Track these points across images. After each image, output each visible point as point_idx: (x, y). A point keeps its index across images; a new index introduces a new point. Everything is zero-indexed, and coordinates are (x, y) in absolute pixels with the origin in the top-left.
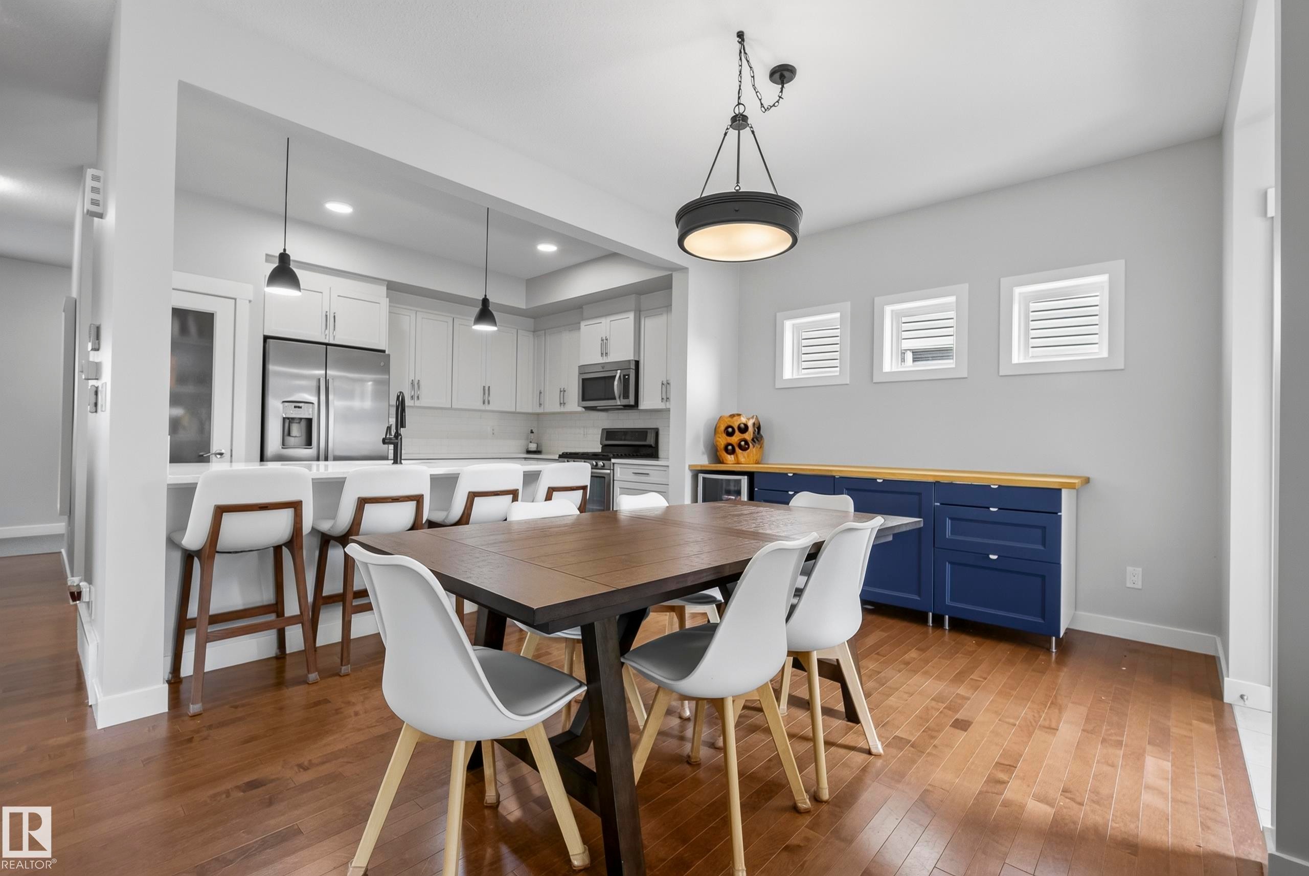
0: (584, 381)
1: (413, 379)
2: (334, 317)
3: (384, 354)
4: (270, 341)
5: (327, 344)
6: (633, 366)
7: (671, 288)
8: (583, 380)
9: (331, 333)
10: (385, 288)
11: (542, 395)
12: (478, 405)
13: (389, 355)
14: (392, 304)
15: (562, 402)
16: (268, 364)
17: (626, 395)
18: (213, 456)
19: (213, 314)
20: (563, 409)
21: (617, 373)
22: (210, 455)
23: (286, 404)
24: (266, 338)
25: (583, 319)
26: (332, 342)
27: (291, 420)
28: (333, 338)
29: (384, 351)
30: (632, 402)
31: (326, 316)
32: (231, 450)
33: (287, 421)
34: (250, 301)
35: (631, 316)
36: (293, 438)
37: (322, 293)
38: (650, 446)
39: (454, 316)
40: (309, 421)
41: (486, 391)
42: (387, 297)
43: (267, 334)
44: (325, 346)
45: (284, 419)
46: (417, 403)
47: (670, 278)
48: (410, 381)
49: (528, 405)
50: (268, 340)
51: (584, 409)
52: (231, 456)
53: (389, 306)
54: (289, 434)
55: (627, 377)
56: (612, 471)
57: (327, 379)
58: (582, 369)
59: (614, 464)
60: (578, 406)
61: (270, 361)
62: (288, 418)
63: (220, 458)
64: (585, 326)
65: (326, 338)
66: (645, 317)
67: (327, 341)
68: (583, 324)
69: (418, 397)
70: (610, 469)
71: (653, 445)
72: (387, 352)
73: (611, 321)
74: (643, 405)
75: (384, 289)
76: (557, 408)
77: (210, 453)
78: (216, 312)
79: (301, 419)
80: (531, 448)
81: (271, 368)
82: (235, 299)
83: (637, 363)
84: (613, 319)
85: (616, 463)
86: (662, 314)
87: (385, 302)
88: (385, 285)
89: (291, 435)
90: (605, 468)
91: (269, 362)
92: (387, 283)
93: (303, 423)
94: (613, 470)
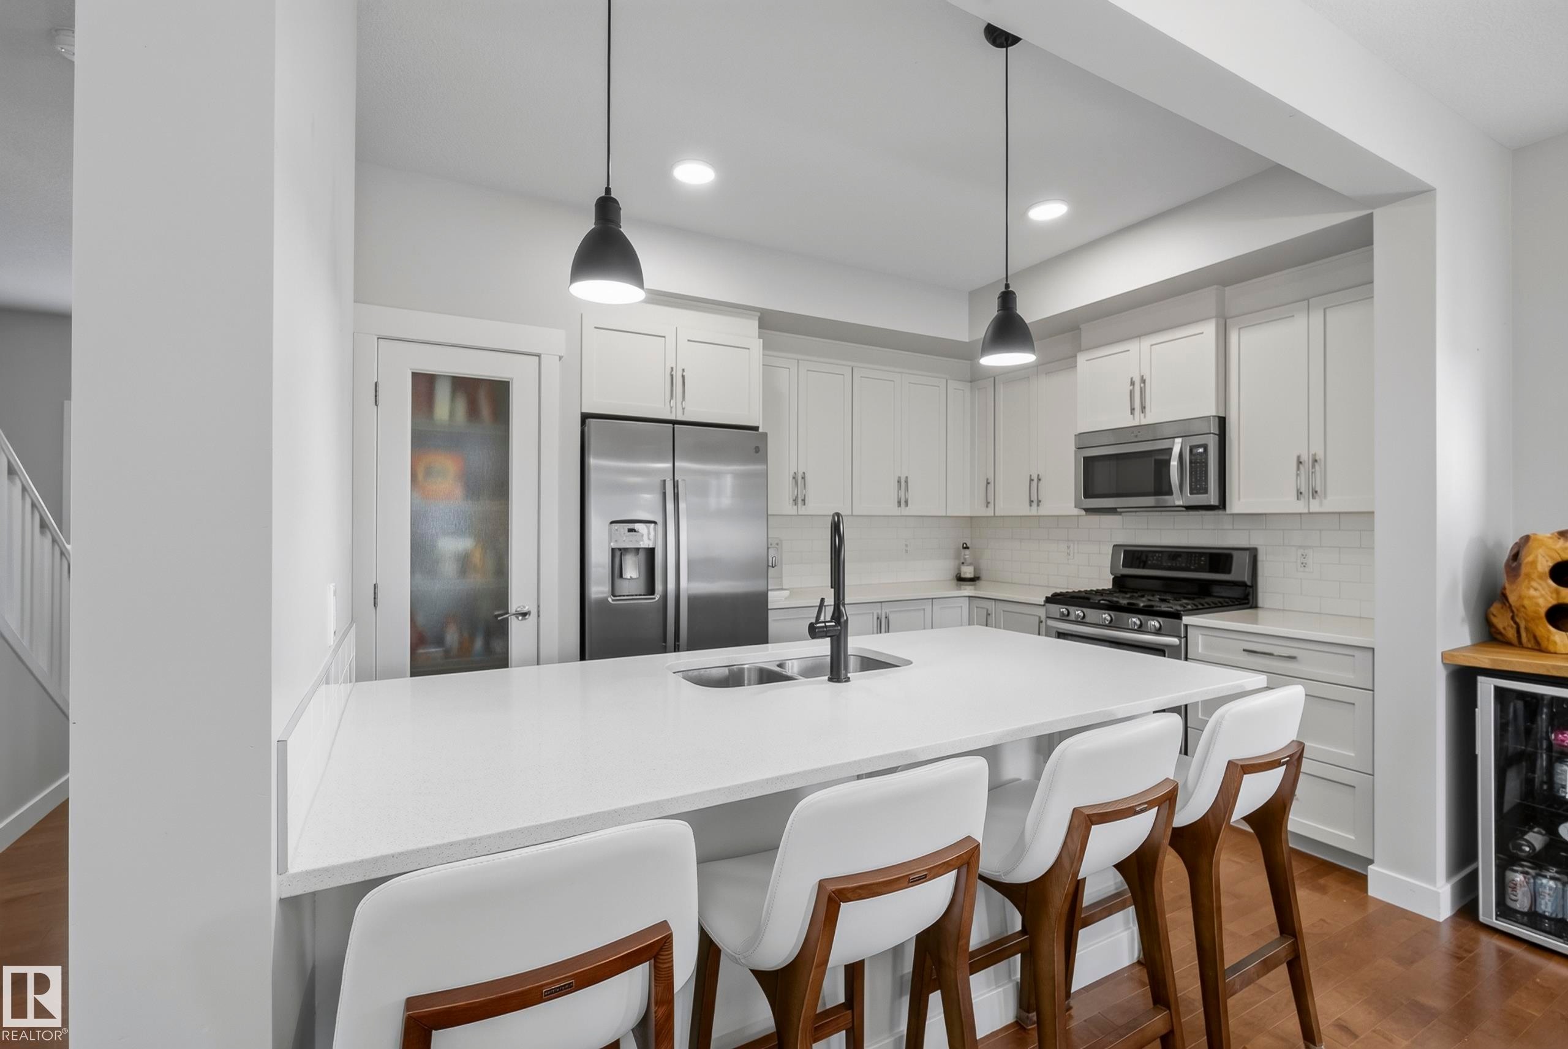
0: (1089, 462)
1: (796, 471)
2: (683, 377)
3: (757, 432)
4: (591, 422)
5: (674, 422)
6: (1214, 428)
7: (1372, 243)
8: (1087, 460)
9: (679, 405)
10: (756, 323)
11: (991, 486)
12: (892, 509)
13: (765, 435)
14: (767, 352)
15: (1034, 498)
16: (589, 457)
17: (1198, 485)
18: (513, 617)
19: (508, 382)
20: (1034, 511)
21: (1173, 443)
22: (508, 617)
23: (616, 526)
24: (585, 417)
25: (1080, 350)
26: (680, 418)
27: (624, 551)
28: (681, 410)
29: (756, 429)
30: (1212, 498)
31: (672, 376)
32: (538, 606)
33: (618, 553)
34: (560, 358)
35: (1208, 330)
36: (627, 582)
37: (664, 337)
38: (1243, 584)
39: (853, 364)
40: (651, 552)
41: (903, 483)
42: (759, 338)
43: (587, 410)
44: (671, 425)
45: (613, 550)
46: (803, 510)
47: (1367, 222)
48: (792, 474)
49: (967, 505)
50: (588, 421)
51: (1083, 513)
52: (538, 616)
53: (763, 355)
54: (621, 576)
55: (1201, 450)
56: (1183, 640)
57: (676, 480)
58: (1083, 440)
59: (1186, 626)
60: (1076, 507)
61: (592, 451)
62: (620, 549)
63: (522, 620)
64: (1087, 360)
65: (671, 412)
66: (1240, 329)
67: (672, 417)
68: (1082, 359)
69: (804, 500)
70: (1179, 637)
71: (1249, 583)
72: (761, 430)
73: (1152, 345)
74: (1237, 504)
75: (752, 325)
76: (1024, 509)
77: (507, 613)
78: (512, 379)
79: (637, 550)
80: (965, 573)
81: (593, 462)
82: (539, 356)
83: (1222, 422)
84: (1154, 342)
85: (1190, 625)
86: (1293, 316)
87: (757, 345)
88: (757, 318)
89: (624, 577)
90: (1162, 632)
91: (589, 454)
92: (759, 314)
93: (642, 556)
94: (1186, 637)
